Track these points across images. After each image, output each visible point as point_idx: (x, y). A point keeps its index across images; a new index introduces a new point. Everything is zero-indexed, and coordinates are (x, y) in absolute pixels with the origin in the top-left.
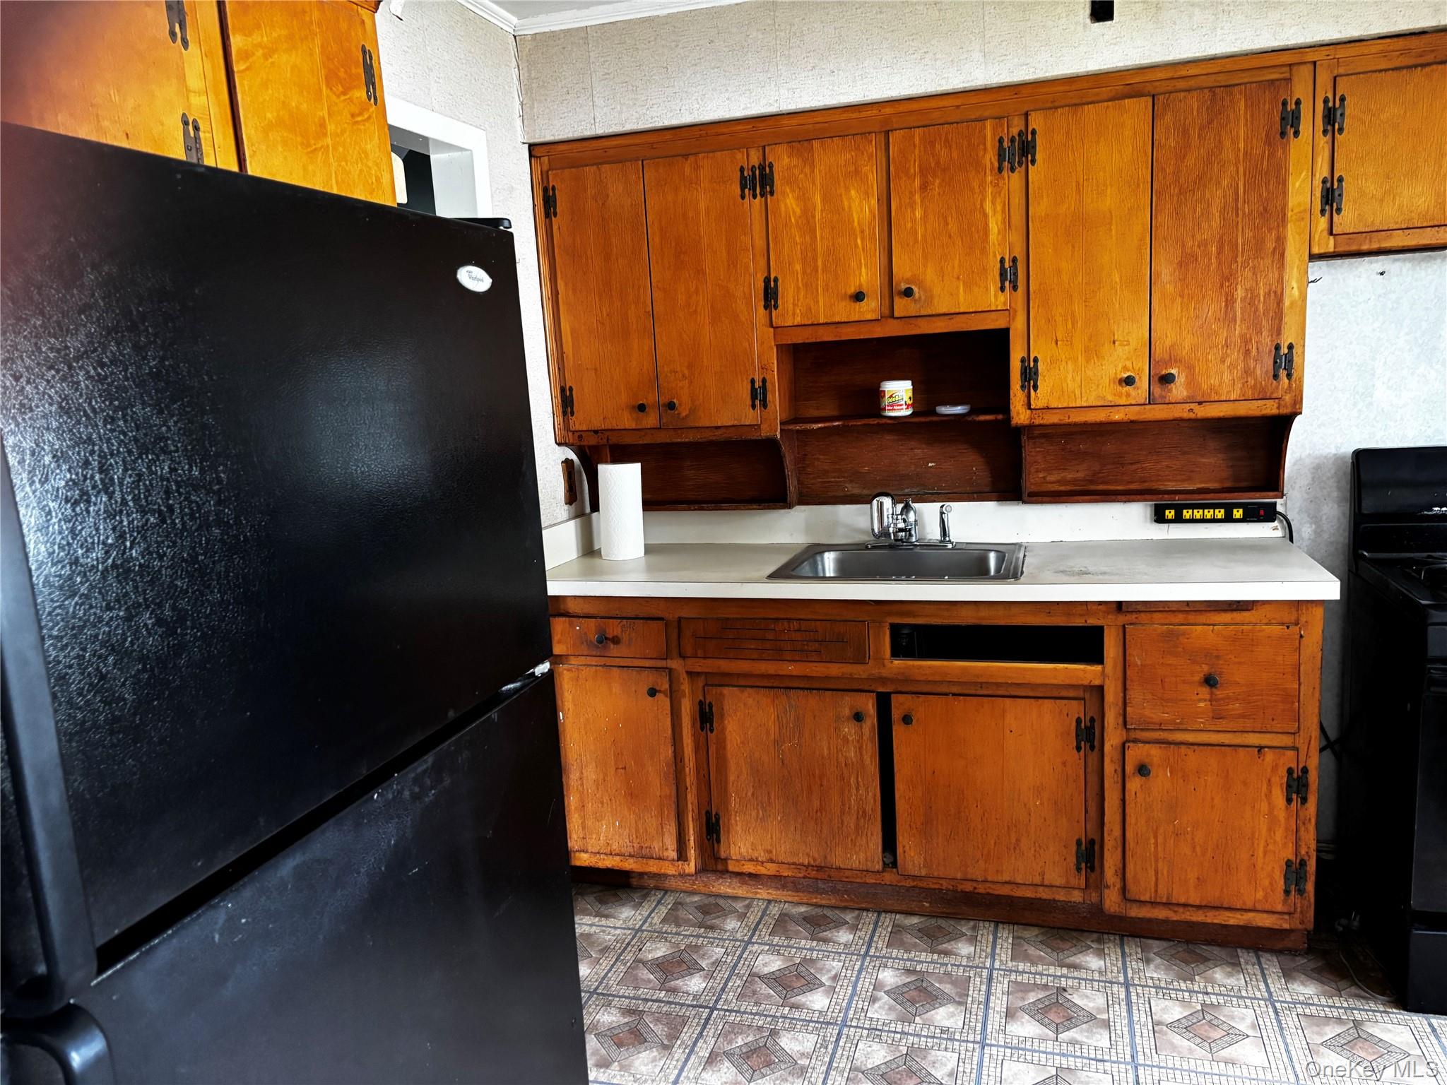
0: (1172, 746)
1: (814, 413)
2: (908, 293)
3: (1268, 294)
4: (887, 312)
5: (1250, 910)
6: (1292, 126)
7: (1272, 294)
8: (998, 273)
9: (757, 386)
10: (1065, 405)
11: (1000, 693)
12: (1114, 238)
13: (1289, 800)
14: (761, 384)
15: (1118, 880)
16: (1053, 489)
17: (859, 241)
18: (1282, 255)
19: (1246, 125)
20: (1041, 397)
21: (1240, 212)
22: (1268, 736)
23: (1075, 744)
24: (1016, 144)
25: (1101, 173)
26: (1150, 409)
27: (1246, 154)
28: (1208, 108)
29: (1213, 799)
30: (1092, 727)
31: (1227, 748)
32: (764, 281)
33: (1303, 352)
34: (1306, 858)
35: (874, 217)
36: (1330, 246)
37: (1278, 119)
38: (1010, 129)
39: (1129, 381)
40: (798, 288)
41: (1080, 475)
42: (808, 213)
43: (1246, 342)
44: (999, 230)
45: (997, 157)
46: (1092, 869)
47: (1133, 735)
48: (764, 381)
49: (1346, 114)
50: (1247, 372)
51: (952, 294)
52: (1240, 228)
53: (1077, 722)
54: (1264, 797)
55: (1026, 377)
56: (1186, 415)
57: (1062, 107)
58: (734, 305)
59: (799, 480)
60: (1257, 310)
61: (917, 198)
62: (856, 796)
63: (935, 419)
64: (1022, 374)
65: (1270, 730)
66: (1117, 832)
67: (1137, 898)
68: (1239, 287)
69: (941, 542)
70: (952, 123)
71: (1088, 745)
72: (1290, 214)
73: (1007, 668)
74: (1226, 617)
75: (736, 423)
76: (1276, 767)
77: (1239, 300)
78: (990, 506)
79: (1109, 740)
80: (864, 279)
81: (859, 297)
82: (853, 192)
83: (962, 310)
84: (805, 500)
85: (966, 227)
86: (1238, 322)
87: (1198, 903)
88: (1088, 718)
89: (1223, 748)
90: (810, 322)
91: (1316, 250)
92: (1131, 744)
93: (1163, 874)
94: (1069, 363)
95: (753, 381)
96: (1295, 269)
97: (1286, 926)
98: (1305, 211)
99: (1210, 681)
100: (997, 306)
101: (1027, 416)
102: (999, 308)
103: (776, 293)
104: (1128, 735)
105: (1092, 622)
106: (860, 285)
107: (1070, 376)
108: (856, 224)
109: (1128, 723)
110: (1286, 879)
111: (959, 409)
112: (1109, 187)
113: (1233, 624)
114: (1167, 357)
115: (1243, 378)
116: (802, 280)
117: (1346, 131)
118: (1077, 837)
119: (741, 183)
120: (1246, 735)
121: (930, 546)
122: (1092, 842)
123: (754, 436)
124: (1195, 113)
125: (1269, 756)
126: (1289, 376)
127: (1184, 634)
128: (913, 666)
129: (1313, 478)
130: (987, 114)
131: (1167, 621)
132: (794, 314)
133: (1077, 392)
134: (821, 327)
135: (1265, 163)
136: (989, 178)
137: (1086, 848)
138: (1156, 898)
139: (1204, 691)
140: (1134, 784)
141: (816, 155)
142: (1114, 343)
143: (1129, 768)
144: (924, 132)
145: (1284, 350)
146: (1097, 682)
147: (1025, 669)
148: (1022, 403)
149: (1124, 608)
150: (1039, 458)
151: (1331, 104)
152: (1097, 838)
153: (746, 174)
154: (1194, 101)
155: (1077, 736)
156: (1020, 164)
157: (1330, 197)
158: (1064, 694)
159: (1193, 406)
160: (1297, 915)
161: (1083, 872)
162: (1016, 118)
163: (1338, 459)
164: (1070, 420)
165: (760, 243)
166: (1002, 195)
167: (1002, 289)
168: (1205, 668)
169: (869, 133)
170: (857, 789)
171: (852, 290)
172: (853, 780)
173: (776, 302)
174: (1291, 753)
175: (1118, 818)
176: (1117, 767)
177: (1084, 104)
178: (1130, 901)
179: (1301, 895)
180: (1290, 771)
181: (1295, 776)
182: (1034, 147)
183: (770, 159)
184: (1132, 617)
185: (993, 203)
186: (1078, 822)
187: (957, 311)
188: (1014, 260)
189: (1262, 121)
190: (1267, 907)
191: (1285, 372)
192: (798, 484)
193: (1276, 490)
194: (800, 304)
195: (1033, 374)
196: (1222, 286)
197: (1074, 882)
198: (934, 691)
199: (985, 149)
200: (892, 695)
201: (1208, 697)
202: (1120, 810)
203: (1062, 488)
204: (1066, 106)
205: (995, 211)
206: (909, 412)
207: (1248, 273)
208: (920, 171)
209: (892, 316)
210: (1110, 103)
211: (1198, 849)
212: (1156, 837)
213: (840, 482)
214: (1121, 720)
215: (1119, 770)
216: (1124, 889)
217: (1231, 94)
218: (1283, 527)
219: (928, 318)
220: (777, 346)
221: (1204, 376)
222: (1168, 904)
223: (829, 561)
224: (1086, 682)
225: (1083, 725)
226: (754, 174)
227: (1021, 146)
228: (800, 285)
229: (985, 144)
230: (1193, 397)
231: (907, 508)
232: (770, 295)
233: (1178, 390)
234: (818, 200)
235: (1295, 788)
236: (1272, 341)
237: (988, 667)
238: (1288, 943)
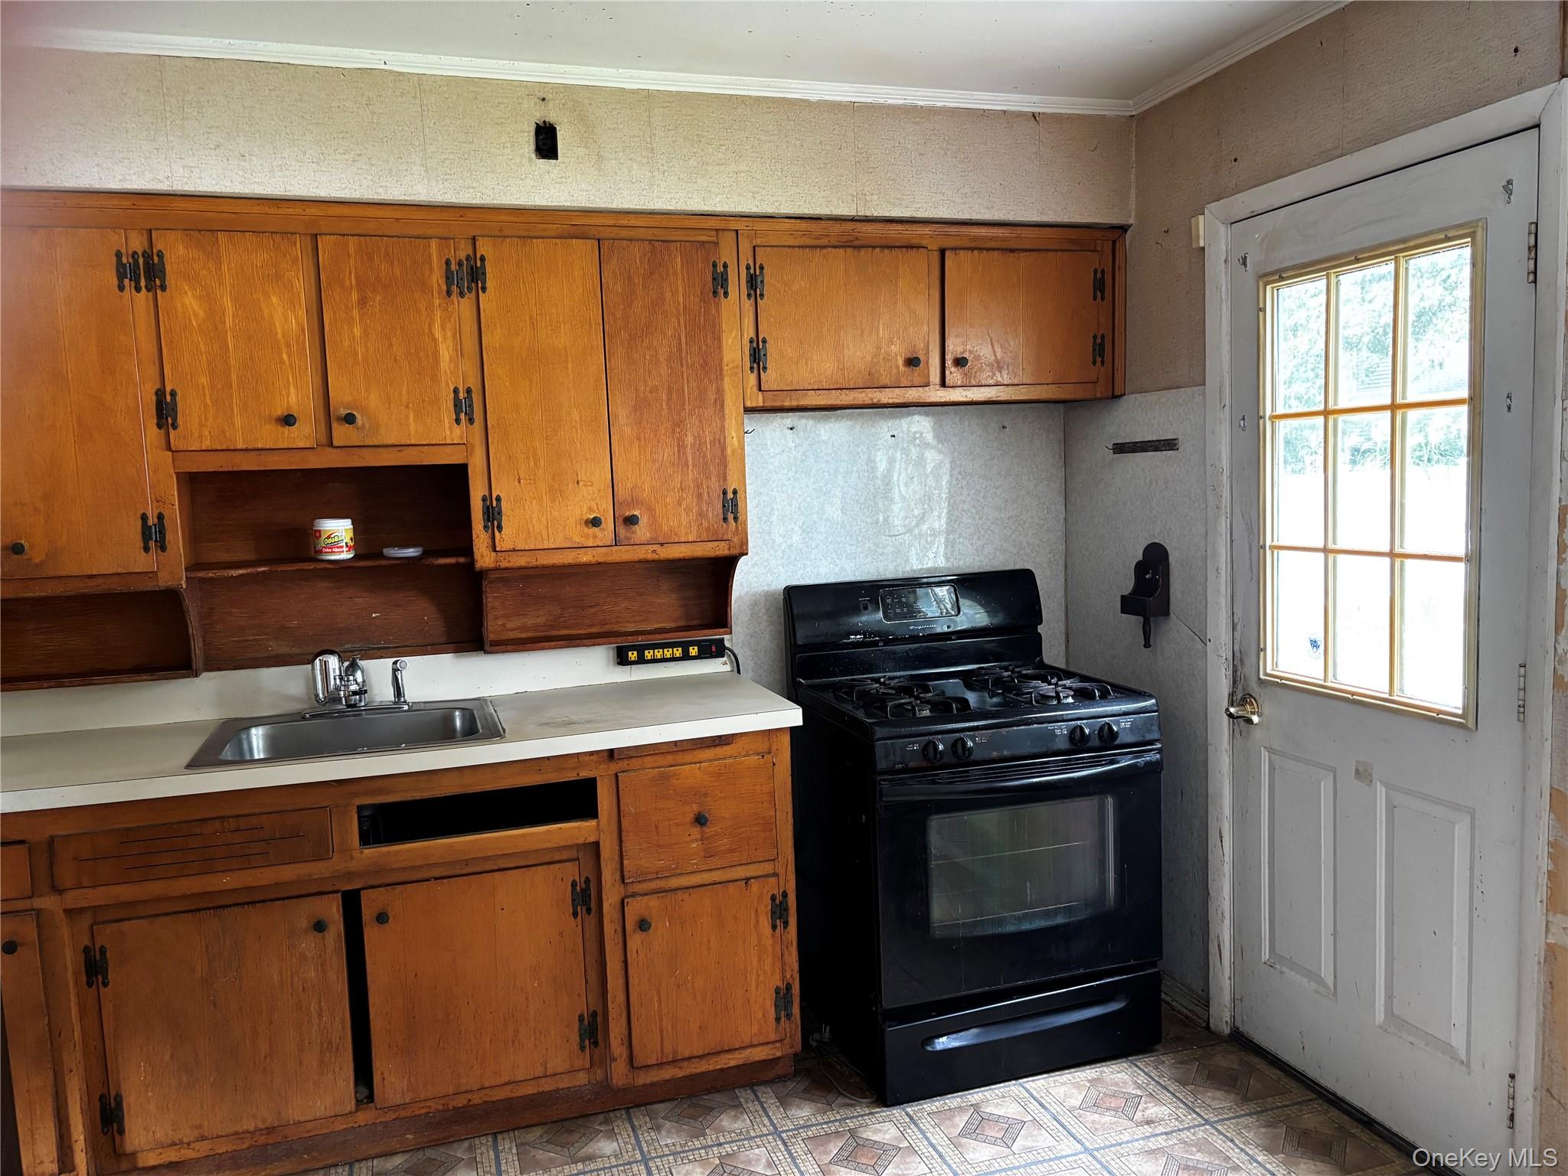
0: (669, 894)
1: (225, 557)
2: (350, 419)
3: (713, 442)
4: (324, 440)
5: (747, 1047)
6: (722, 287)
7: (717, 442)
8: (452, 404)
9: (150, 523)
10: (532, 547)
11: (488, 868)
12: (571, 377)
13: (774, 927)
14: (156, 520)
15: (625, 1051)
16: (513, 637)
17: (285, 356)
18: (722, 406)
19: (683, 280)
20: (507, 538)
21: (684, 362)
22: (751, 866)
23: (571, 910)
24: (465, 268)
25: (554, 311)
26: (616, 551)
27: (685, 307)
28: (649, 260)
29: (709, 941)
30: (588, 888)
31: (719, 885)
32: (156, 394)
33: (746, 498)
34: (791, 981)
35: (303, 331)
36: (759, 401)
37: (710, 279)
38: (457, 252)
39: (595, 522)
40: (206, 405)
41: (541, 620)
42: (214, 316)
43: (699, 486)
44: (450, 358)
45: (444, 279)
46: (596, 1044)
47: (631, 889)
48: (160, 517)
49: (765, 282)
50: (701, 515)
51: (400, 424)
52: (685, 377)
53: (572, 886)
54: (753, 929)
55: (489, 517)
56: (650, 556)
57: (511, 237)
58: (112, 421)
59: (204, 641)
60: (705, 456)
61: (355, 313)
62: (319, 1025)
63: (384, 562)
64: (484, 514)
65: (754, 860)
66: (622, 998)
67: (645, 1064)
68: (688, 433)
69: (395, 703)
70: (393, 237)
71: (584, 908)
72: (725, 368)
73: (497, 838)
74: (710, 753)
75: (120, 570)
76: (761, 896)
77: (689, 446)
78: (446, 659)
79: (607, 899)
80: (293, 399)
81: (288, 420)
82: (275, 300)
83: (413, 442)
84: (215, 664)
85: (413, 350)
86: (690, 468)
87: (701, 1053)
88: (583, 880)
89: (715, 886)
90: (224, 447)
91: (749, 404)
92: (630, 900)
93: (667, 1031)
94: (534, 502)
95: (144, 518)
96: (734, 421)
97: (779, 1054)
98: (737, 367)
99: (700, 820)
100: (453, 440)
101: (492, 559)
102: (455, 442)
103: (174, 410)
104: (626, 891)
105: (585, 774)
106: (289, 407)
107: (535, 516)
108: (280, 336)
109: (627, 876)
110: (776, 1006)
111: (411, 552)
112: (563, 325)
113: (716, 760)
114: (630, 499)
115: (697, 520)
116: (211, 396)
117: (765, 297)
118: (579, 1013)
119: (118, 271)
120: (733, 869)
121: (382, 709)
122: (594, 1014)
123: (148, 586)
124: (638, 261)
125: (755, 886)
126: (736, 519)
127: (674, 774)
128: (389, 852)
129: (752, 614)
130: (430, 232)
131: (658, 764)
132: (201, 437)
133: (544, 533)
134: (237, 453)
135: (702, 318)
136: (437, 302)
137: (589, 1023)
138: (662, 1058)
139: (695, 831)
140: (635, 941)
141: (223, 249)
142: (578, 483)
143: (630, 926)
144: (360, 241)
145: (730, 495)
146: (592, 839)
147: (516, 836)
148: (486, 545)
149: (616, 756)
150: (497, 604)
151: (752, 271)
152: (600, 1011)
153: (124, 260)
154: (636, 250)
155: (573, 900)
156: (470, 289)
157: (757, 356)
158: (557, 857)
159: (655, 547)
160: (788, 1040)
161: (587, 1050)
162: (463, 241)
163: (768, 596)
164: (538, 563)
165: (148, 347)
166: (452, 320)
167: (458, 421)
168: (695, 808)
169: (292, 234)
170: (320, 1016)
171: (279, 412)
172: (314, 1008)
173: (175, 420)
174: (773, 880)
175: (621, 982)
176: (617, 927)
177: (534, 238)
178: (638, 1068)
179: (789, 1019)
180: (773, 898)
181: (778, 902)
182: (484, 274)
183: (159, 245)
184: (623, 765)
185: (443, 329)
186: (579, 995)
187: (408, 442)
188: (469, 391)
189: (697, 279)
190: (762, 1039)
191: (732, 515)
192: (204, 645)
193: (726, 626)
194: (208, 424)
195: (496, 514)
196: (673, 432)
197: (578, 1064)
198: (413, 879)
199: (431, 269)
200: (362, 892)
201: (698, 836)
202: (623, 972)
203: (524, 635)
204: (514, 237)
205: (445, 337)
206: (350, 556)
207: (694, 420)
208: (357, 284)
209: (331, 445)
210: (557, 240)
211: (699, 997)
212: (659, 993)
213: (263, 639)
214: (618, 875)
215: (620, 930)
216: (631, 1057)
217: (669, 249)
218: (731, 662)
219: (374, 449)
220: (177, 474)
221: (663, 517)
222: (674, 1062)
223: (257, 737)
224: (581, 841)
225: (578, 889)
226: (136, 261)
227: (469, 271)
228: (208, 401)
229: (430, 264)
230: (655, 539)
231: (353, 667)
232: (165, 411)
233: (642, 531)
234: (228, 304)
235: (778, 915)
236: (720, 486)
237: (476, 840)
238: (779, 1070)
